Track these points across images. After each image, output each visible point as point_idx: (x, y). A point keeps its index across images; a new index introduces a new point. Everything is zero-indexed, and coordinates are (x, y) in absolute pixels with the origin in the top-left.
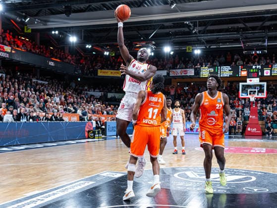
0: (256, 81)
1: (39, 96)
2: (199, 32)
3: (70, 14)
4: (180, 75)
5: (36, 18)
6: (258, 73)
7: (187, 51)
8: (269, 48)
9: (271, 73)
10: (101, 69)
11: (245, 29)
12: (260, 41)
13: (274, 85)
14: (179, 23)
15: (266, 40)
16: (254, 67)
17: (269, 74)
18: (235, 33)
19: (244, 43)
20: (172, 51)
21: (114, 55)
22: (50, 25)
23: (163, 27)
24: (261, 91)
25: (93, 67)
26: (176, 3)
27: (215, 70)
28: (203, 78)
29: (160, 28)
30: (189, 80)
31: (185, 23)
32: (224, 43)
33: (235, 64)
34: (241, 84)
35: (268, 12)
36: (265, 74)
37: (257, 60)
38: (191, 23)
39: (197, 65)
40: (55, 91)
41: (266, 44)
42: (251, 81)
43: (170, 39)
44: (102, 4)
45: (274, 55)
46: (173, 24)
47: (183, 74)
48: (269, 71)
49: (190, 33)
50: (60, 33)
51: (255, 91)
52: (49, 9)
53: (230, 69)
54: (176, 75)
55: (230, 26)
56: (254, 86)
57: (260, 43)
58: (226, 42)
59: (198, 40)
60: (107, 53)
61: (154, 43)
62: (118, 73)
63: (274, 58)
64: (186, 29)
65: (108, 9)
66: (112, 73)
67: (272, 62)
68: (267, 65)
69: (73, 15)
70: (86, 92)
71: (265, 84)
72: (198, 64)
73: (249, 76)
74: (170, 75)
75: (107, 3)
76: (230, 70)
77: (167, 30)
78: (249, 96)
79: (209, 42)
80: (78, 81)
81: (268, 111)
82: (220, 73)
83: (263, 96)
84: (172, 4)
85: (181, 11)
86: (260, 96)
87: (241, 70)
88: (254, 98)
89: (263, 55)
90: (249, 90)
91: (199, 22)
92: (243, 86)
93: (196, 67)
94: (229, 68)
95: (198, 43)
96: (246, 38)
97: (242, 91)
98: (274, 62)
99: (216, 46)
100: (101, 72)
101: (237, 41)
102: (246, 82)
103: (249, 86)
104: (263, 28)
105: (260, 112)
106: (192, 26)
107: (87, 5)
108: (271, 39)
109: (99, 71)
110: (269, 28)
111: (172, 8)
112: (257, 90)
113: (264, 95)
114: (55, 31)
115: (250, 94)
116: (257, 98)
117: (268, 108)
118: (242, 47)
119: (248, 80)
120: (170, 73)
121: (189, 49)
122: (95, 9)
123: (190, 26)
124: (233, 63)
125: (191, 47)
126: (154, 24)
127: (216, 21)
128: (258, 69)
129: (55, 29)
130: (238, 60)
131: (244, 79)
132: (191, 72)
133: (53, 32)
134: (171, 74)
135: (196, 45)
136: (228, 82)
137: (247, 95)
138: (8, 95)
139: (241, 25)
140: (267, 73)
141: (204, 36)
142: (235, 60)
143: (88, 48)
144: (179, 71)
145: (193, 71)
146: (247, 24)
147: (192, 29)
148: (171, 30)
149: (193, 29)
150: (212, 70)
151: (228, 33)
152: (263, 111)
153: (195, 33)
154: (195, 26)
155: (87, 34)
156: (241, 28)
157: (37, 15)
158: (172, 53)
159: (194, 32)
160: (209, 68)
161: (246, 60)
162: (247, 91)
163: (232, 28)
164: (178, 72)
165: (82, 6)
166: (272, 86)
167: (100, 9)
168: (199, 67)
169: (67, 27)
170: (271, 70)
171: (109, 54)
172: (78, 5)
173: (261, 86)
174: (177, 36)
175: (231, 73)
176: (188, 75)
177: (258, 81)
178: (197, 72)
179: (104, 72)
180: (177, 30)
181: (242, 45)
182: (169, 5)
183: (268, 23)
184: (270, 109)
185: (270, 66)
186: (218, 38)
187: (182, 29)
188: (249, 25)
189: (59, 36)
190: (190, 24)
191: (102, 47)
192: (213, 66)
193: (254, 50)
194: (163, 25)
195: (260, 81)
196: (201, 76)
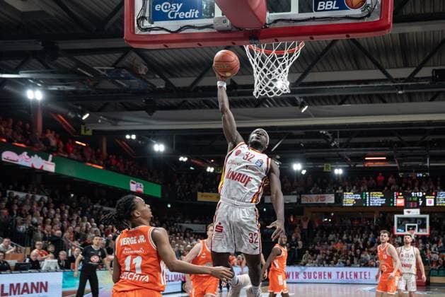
0: (415, 213)
1: (104, 229)
2: (341, 145)
3: (154, 112)
4: (315, 202)
5: (100, 113)
6: (418, 202)
7: (325, 170)
8: (432, 169)
9: (435, 203)
10: (202, 191)
11: (401, 144)
12: (420, 160)
13: (438, 219)
14: (312, 132)
15: (428, 160)
16: (413, 194)
17: (432, 204)
19: (399, 162)
20: (304, 169)
22: (122, 126)
23: (291, 136)
24: (422, 226)
25: (190, 188)
26: (309, 105)
27: (362, 196)
28: (346, 206)
29: (287, 138)
30: (328, 209)
31: (321, 132)
32: (374, 161)
33: (389, 187)
34: (396, 216)
35: (429, 123)
36: (428, 204)
37: (417, 184)
38: (330, 133)
39: (338, 189)
41: (428, 164)
42: (409, 212)
43: (302, 153)
44: (203, 101)
45: (439, 179)
46: (306, 133)
47: (320, 202)
48: (433, 200)
49: (328, 146)
50: (138, 138)
52: (121, 103)
53: (383, 196)
54: (309, 202)
55: (381, 139)
56: (415, 220)
57: (420, 164)
59: (340, 156)
60: (210, 169)
61: (278, 157)
63: (439, 183)
64: (323, 141)
65: (212, 108)
67: (436, 189)
68: (429, 193)
69: (158, 113)
70: (179, 224)
71: (427, 217)
72: (340, 188)
73: (407, 206)
74: (302, 202)
75: (211, 99)
76: (382, 198)
77: (297, 141)
78: (407, 233)
79: (354, 159)
80: (168, 208)
81: (432, 253)
82: (369, 201)
83: (424, 233)
84: (302, 106)
85: (316, 116)
86: (422, 232)
87: (397, 198)
88: (413, 235)
89: (426, 179)
90: (407, 225)
91: (340, 132)
92: (398, 218)
93: (337, 192)
94: (380, 194)
95: (339, 160)
96: (402, 156)
97: (398, 224)
98: (439, 188)
100: (202, 196)
102: (402, 213)
103: (409, 220)
104: (423, 144)
106: (331, 138)
107: (181, 100)
108: (433, 158)
109: (199, 194)
110: (431, 143)
111: (303, 111)
112: (416, 225)
113: (426, 232)
114: (130, 135)
115: (408, 230)
116: (418, 236)
117: (433, 249)
118: (396, 167)
119: (405, 211)
120: (302, 199)
121: (327, 167)
122: (193, 107)
123: (328, 137)
124: (386, 188)
125: (329, 165)
126: (278, 132)
127: (362, 132)
128: (419, 198)
129: (131, 132)
130: (391, 184)
131: (400, 210)
132: (330, 199)
133: (128, 137)
134: (304, 201)
135: (337, 163)
136: (380, 212)
137: (405, 231)
138: (52, 228)
139: (394, 139)
140: (430, 202)
141: (347, 151)
142: (388, 184)
143: (182, 161)
144: (314, 196)
145: (333, 198)
146: (403, 138)
147: (330, 140)
148: (302, 140)
149: (333, 142)
150: (358, 197)
151: (379, 148)
152: (426, 252)
153: (335, 146)
154: (335, 136)
155: (180, 141)
156: (396, 142)
157: (101, 110)
158: (304, 172)
159: (333, 144)
160: (354, 193)
161: (404, 185)
162: (405, 225)
163: (383, 142)
164: (312, 198)
165: (172, 101)
166: (436, 219)
167: (200, 107)
168: (341, 191)
169: (150, 131)
170: (435, 200)
171: (214, 171)
172: (167, 100)
173: (424, 220)
174: (311, 150)
175: (383, 201)
176: (327, 202)
177: (419, 213)
178: (339, 199)
179: (206, 196)
180: (311, 141)
181: (397, 165)
182: (298, 108)
183: (429, 138)
184: (435, 250)
185: (434, 194)
186: (365, 154)
187: (317, 140)
188: (406, 138)
189: (137, 143)
190: (328, 134)
191: (204, 161)
192: (359, 192)
193: (412, 171)
194: (291, 133)
195: (421, 213)
196: (344, 205)
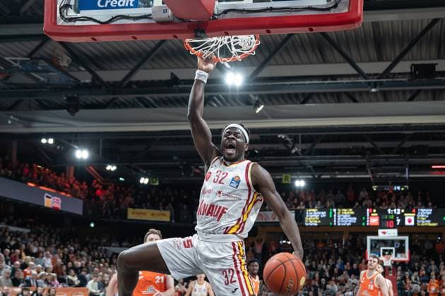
0: (392, 234)
1: (10, 255)
2: (303, 151)
3: (77, 111)
4: (271, 220)
5: (10, 112)
6: (395, 220)
7: (284, 182)
8: (412, 182)
9: (415, 222)
10: (134, 207)
11: (374, 151)
12: (397, 171)
14: (268, 136)
15: (407, 170)
16: (389, 211)
17: (412, 223)
18: (359, 156)
19: (372, 173)
21: (157, 184)
22: (37, 128)
24: (401, 250)
25: (118, 204)
26: (265, 104)
27: (328, 214)
28: (309, 226)
31: (279, 136)
32: (343, 171)
33: (361, 203)
34: (369, 238)
35: (407, 127)
36: (407, 223)
37: (393, 199)
38: (290, 137)
39: (299, 205)
40: (44, 247)
41: (406, 175)
42: (384, 233)
44: (138, 98)
45: (419, 193)
46: (261, 137)
48: (413, 219)
49: (287, 153)
50: (56, 142)
51: (392, 251)
52: (37, 100)
53: (353, 213)
54: (264, 220)
55: (351, 145)
56: (392, 242)
57: (397, 175)
58: (346, 170)
59: (301, 165)
60: (144, 181)
62: (164, 215)
63: (419, 198)
64: (281, 147)
65: (147, 106)
66: (153, 215)
67: (417, 205)
68: (408, 210)
69: (82, 112)
70: (104, 248)
71: (406, 238)
72: (302, 203)
73: (382, 225)
75: (147, 97)
76: (352, 216)
78: (382, 258)
79: (319, 168)
80: (91, 228)
81: (413, 283)
82: (337, 220)
83: (403, 259)
84: (257, 105)
85: (273, 117)
86: (400, 258)
87: (370, 216)
88: (390, 261)
89: (405, 193)
90: (382, 248)
91: (302, 136)
92: (372, 241)
93: (298, 208)
94: (351, 211)
95: (301, 169)
96: (377, 165)
97: (372, 248)
98: (420, 203)
99: (330, 175)
100: (133, 213)
101: (361, 168)
102: (376, 234)
103: (385, 242)
104: (401, 151)
105: (401, 284)
106: (291, 142)
107: (111, 97)
108: (413, 168)
109: (130, 210)
110: (410, 151)
111: (257, 112)
112: (393, 249)
113: (405, 257)
114: (47, 138)
115: (384, 254)
116: (395, 262)
117: (413, 278)
118: (369, 178)
119: (380, 231)
121: (286, 178)
122: (124, 105)
123: (287, 142)
124: (357, 204)
125: (289, 175)
127: (328, 136)
128: (396, 216)
129: (47, 136)
130: (364, 199)
131: (373, 230)
133: (44, 141)
135: (299, 173)
136: (350, 233)
139: (367, 145)
140: (410, 221)
141: (311, 159)
142: (360, 199)
143: (110, 170)
144: (270, 214)
146: (376, 143)
147: (290, 146)
148: (256, 146)
149: (293, 148)
150: (324, 214)
151: (348, 156)
152: (405, 282)
153: (296, 153)
154: (295, 141)
155: (109, 146)
156: (368, 149)
157: (11, 108)
159: (293, 151)
160: (319, 210)
161: (378, 200)
162: (379, 249)
163: (353, 148)
164: (268, 216)
165: (100, 99)
166: (416, 241)
167: (134, 105)
168: (303, 208)
169: (71, 134)
170: (415, 217)
171: (149, 182)
172: (94, 97)
173: (402, 242)
174: (266, 157)
175: (354, 220)
177: (396, 234)
178: (301, 216)
179: (139, 214)
180: (267, 146)
181: (371, 176)
182: (252, 107)
183: (408, 144)
184: (416, 279)
185: (414, 211)
186: (332, 163)
187: (274, 146)
188: (380, 144)
189: (55, 148)
190: (288, 139)
192: (324, 208)
193: (388, 184)
195: (400, 234)
196: (307, 224)
